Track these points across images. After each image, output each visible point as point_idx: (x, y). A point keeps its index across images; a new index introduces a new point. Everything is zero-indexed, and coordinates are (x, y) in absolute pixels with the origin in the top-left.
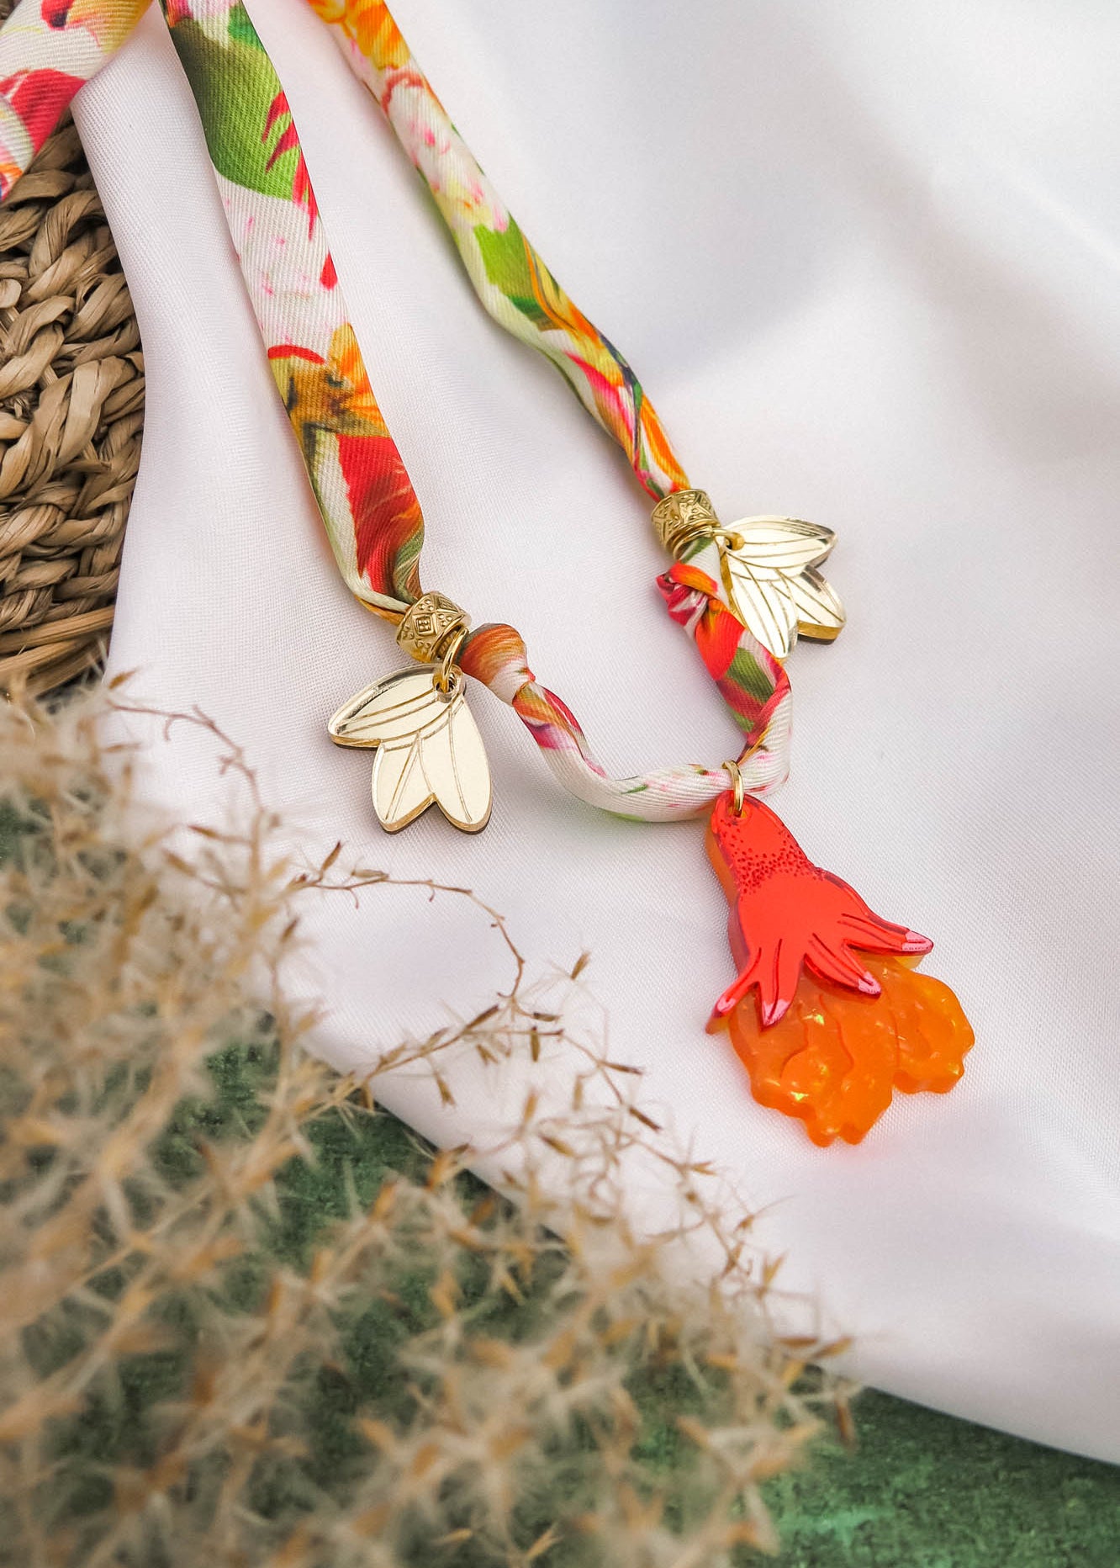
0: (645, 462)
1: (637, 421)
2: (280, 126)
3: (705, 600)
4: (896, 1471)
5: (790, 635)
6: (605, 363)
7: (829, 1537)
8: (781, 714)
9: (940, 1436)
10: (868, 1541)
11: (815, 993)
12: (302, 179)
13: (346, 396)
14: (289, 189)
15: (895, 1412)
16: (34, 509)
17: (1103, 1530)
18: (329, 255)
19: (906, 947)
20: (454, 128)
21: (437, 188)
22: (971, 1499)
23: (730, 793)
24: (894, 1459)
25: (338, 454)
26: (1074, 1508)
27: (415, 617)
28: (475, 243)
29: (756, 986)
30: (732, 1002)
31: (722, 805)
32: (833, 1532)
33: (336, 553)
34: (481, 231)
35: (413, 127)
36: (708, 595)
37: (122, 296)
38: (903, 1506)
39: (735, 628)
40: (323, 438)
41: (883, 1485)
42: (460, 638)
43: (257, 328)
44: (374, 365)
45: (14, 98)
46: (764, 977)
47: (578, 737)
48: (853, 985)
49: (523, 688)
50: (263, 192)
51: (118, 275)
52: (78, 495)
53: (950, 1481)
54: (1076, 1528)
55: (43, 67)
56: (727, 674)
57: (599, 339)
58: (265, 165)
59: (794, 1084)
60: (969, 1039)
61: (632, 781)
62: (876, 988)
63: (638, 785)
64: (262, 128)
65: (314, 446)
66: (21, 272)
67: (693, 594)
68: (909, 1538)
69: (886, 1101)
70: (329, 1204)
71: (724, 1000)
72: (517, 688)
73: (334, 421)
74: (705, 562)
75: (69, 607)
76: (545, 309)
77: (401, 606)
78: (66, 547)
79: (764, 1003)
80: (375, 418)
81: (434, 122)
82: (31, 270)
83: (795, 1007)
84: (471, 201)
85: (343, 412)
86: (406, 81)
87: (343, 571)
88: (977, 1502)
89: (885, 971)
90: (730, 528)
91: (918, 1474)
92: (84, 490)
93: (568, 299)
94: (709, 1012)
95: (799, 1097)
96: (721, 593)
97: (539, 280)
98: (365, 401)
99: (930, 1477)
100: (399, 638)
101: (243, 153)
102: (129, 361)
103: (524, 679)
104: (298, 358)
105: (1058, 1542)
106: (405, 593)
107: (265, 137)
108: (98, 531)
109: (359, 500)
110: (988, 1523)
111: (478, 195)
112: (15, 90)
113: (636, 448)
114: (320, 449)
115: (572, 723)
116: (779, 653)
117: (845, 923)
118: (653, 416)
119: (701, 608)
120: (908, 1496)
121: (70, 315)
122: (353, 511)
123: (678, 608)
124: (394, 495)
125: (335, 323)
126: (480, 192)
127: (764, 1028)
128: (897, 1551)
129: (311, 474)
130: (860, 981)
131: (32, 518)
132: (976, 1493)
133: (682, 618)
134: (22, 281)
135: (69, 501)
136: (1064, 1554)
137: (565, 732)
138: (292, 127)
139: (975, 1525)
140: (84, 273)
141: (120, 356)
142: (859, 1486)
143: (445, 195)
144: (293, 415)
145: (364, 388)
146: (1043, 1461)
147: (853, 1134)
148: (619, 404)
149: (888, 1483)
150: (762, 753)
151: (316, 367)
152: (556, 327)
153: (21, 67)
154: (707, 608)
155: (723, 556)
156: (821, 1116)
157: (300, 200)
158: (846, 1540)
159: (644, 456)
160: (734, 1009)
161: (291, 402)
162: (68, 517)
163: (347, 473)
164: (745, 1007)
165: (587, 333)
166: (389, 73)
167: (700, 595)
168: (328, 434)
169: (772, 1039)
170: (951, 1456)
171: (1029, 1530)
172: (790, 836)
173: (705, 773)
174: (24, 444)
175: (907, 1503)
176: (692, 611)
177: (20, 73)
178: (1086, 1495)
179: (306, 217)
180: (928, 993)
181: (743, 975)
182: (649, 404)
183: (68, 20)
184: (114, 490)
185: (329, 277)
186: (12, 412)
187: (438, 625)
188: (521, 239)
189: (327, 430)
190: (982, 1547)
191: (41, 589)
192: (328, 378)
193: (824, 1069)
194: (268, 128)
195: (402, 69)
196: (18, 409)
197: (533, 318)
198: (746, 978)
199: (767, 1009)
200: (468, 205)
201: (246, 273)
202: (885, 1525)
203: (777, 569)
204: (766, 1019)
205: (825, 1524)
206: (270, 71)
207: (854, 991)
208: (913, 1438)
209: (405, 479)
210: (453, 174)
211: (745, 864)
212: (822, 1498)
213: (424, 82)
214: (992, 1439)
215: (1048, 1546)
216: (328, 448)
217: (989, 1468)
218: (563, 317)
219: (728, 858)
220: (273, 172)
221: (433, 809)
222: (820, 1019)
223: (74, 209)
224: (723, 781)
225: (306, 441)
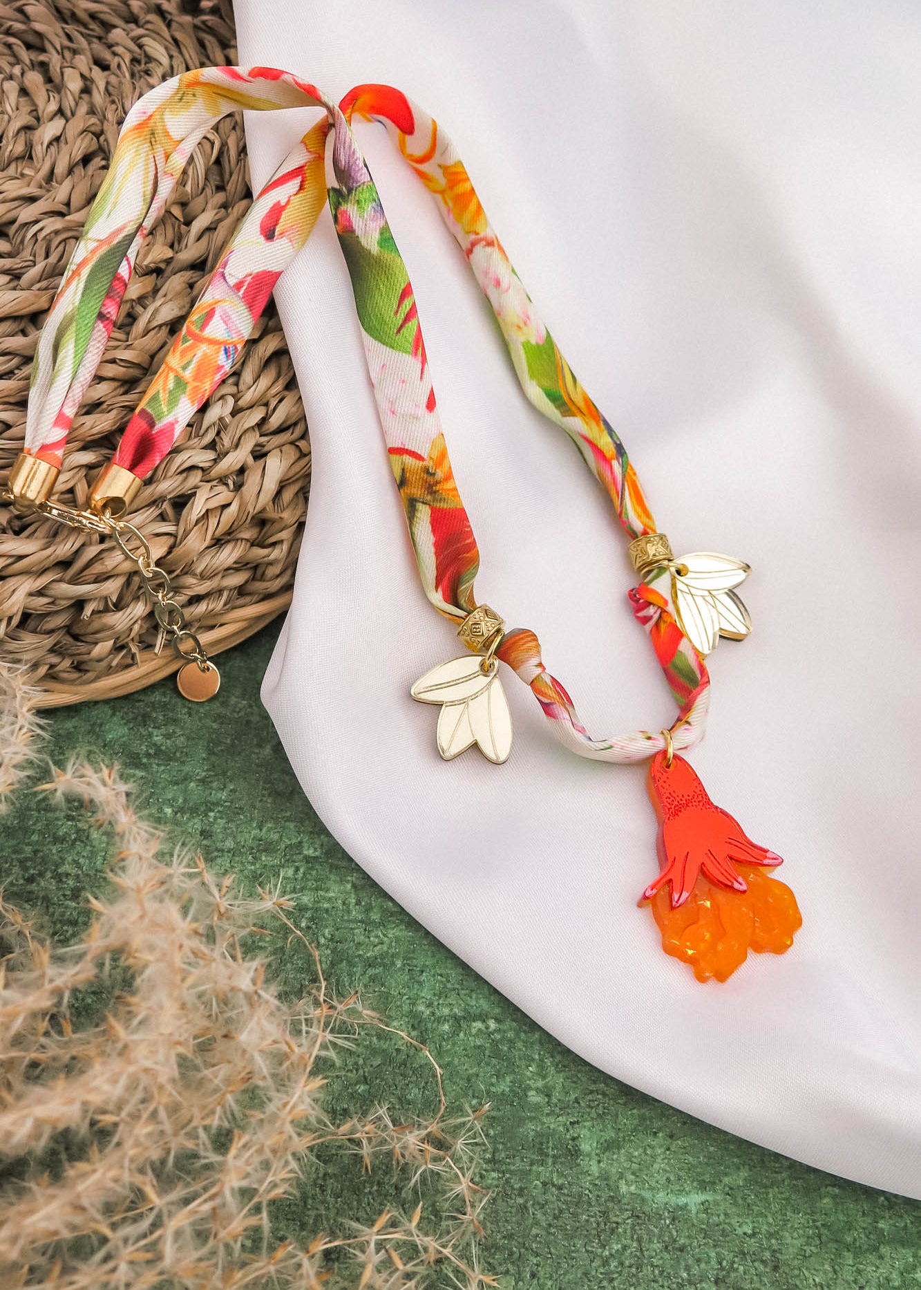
0: (627, 514)
1: (623, 485)
2: (407, 305)
3: (659, 611)
4: (726, 1174)
5: (714, 634)
6: (605, 443)
7: (684, 1208)
8: (701, 701)
9: (754, 1157)
10: (706, 1211)
11: (706, 886)
12: (418, 341)
13: (437, 483)
14: (410, 347)
15: (729, 1142)
16: (234, 543)
17: (841, 1217)
18: (432, 391)
19: (766, 861)
20: (513, 271)
21: (499, 314)
22: (767, 1194)
23: (665, 752)
24: (725, 1168)
25: (429, 519)
26: (827, 1203)
27: (471, 623)
28: (522, 352)
29: (671, 880)
30: (655, 891)
31: (660, 758)
32: (686, 1204)
33: (423, 579)
34: (526, 345)
35: (486, 273)
36: (662, 609)
37: (298, 405)
38: (728, 1194)
39: (678, 634)
40: (420, 508)
41: (717, 1181)
42: (500, 637)
43: (383, 434)
44: (456, 461)
45: (244, 293)
46: (675, 875)
47: (570, 709)
48: (730, 884)
49: (539, 676)
50: (393, 348)
51: (296, 390)
52: (260, 532)
53: (757, 1182)
54: (825, 1214)
55: (261, 270)
56: (669, 666)
57: (602, 423)
58: (395, 331)
59: (688, 944)
60: (799, 922)
61: (602, 743)
62: (744, 887)
63: (607, 746)
64: (395, 307)
65: (414, 513)
66: (233, 390)
67: (652, 606)
68: (729, 1212)
69: (744, 958)
70: (405, 997)
71: (649, 890)
72: (534, 676)
73: (429, 498)
74: (661, 586)
75: (248, 599)
76: (566, 399)
77: (462, 613)
78: (247, 564)
79: (674, 893)
80: (454, 496)
81: (502, 271)
82: (240, 387)
83: (694, 897)
84: (522, 325)
85: (435, 492)
86: (484, 243)
87: (426, 590)
88: (771, 1195)
89: (752, 876)
90: (679, 562)
91: (739, 1178)
92: (265, 529)
93: (582, 389)
94: (640, 894)
95: (690, 952)
96: (670, 608)
97: (564, 377)
98: (449, 485)
99: (745, 1179)
100: (459, 634)
101: (382, 322)
102: (297, 446)
103: (539, 670)
104: (408, 456)
105: (814, 1221)
106: (465, 605)
107: (397, 312)
108: (272, 557)
109: (440, 547)
110: (775, 1207)
111: (526, 320)
112: (244, 288)
113: (621, 503)
114: (418, 514)
115: (567, 700)
116: (705, 650)
117: (730, 843)
118: (634, 478)
119: (656, 616)
120: (731, 1189)
121: (264, 420)
122: (436, 553)
123: (641, 614)
124: (463, 543)
125: (434, 434)
126: (528, 318)
127: (672, 908)
128: (722, 1217)
129: (411, 529)
130: (735, 882)
131: (233, 550)
132: (770, 1190)
133: (645, 620)
134: (233, 396)
135: (255, 536)
136: (817, 1228)
137: (563, 709)
138: (414, 306)
139: (768, 1207)
140: (274, 391)
141: (292, 443)
142: (704, 1181)
143: (504, 320)
144: (402, 491)
145: (449, 477)
146: (812, 1176)
147: (722, 977)
148: (612, 472)
149: (721, 1181)
150: (687, 726)
151: (421, 463)
152: (573, 415)
153: (248, 271)
154: (660, 617)
155: (673, 579)
156: (703, 964)
157: (416, 354)
158: (694, 1211)
159: (626, 510)
160: (655, 895)
161: (402, 483)
162: (252, 545)
163: (434, 531)
164: (662, 893)
165: (594, 419)
166: (473, 237)
167: (656, 608)
168: (424, 506)
169: (677, 914)
170: (759, 1169)
171: (799, 1214)
172: (700, 783)
173: (649, 738)
174: (234, 508)
175: (730, 1192)
176: (650, 618)
177: (246, 276)
178: (834, 1197)
179: (420, 366)
180: (777, 891)
181: (663, 874)
182: (632, 469)
183: (276, 234)
184: (284, 532)
185: (431, 404)
186: (227, 485)
187: (487, 627)
188: (553, 348)
189: (423, 503)
190: (771, 1220)
191: (231, 590)
192: (427, 471)
193: (708, 936)
194: (398, 307)
195: (482, 235)
196: (230, 482)
197: (558, 407)
198: (666, 874)
199: (676, 897)
200: (519, 327)
201: (378, 397)
202: (717, 1203)
203: (709, 591)
204: (674, 903)
205: (682, 1200)
206: (402, 269)
207: (731, 887)
208: (738, 1157)
209: (471, 533)
210: (511, 305)
211: (669, 801)
212: (682, 1186)
213: (495, 242)
214: (784, 1161)
215: (808, 1223)
216: (424, 513)
217: (779, 1177)
218: (578, 405)
219: (660, 795)
220: (400, 336)
221: (475, 746)
222: (708, 904)
223: (269, 346)
224: (660, 744)
225: (410, 508)
